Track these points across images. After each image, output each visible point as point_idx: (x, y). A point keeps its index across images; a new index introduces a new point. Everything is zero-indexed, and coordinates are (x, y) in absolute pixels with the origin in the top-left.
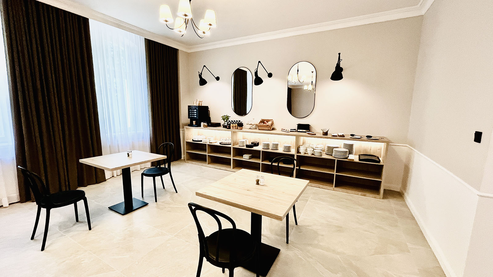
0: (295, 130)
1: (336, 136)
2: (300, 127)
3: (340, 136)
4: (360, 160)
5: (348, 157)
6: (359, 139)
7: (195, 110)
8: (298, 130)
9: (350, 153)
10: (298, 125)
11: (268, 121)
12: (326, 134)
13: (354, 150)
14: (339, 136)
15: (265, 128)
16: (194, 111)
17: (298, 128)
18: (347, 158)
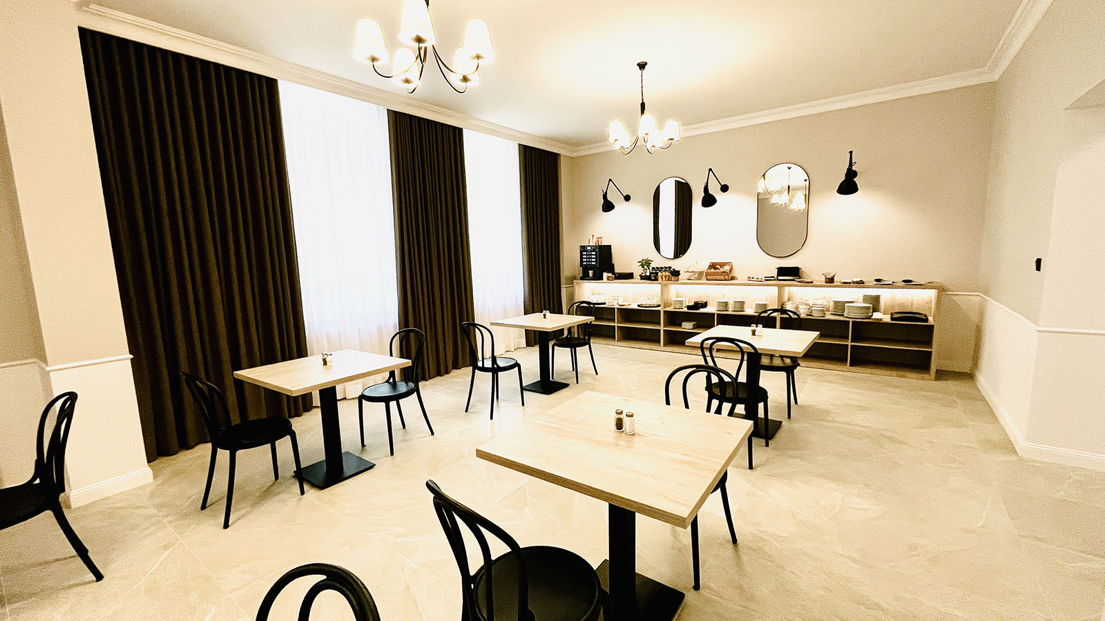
0: (773, 277)
1: (850, 283)
2: (782, 271)
3: (857, 282)
4: (892, 319)
5: (872, 316)
6: (891, 286)
7: (594, 253)
8: (780, 278)
9: (876, 309)
10: (778, 268)
11: (722, 265)
12: (830, 281)
13: (882, 306)
14: (853, 283)
15: (718, 277)
16: (592, 255)
17: (779, 275)
18: (870, 318)
